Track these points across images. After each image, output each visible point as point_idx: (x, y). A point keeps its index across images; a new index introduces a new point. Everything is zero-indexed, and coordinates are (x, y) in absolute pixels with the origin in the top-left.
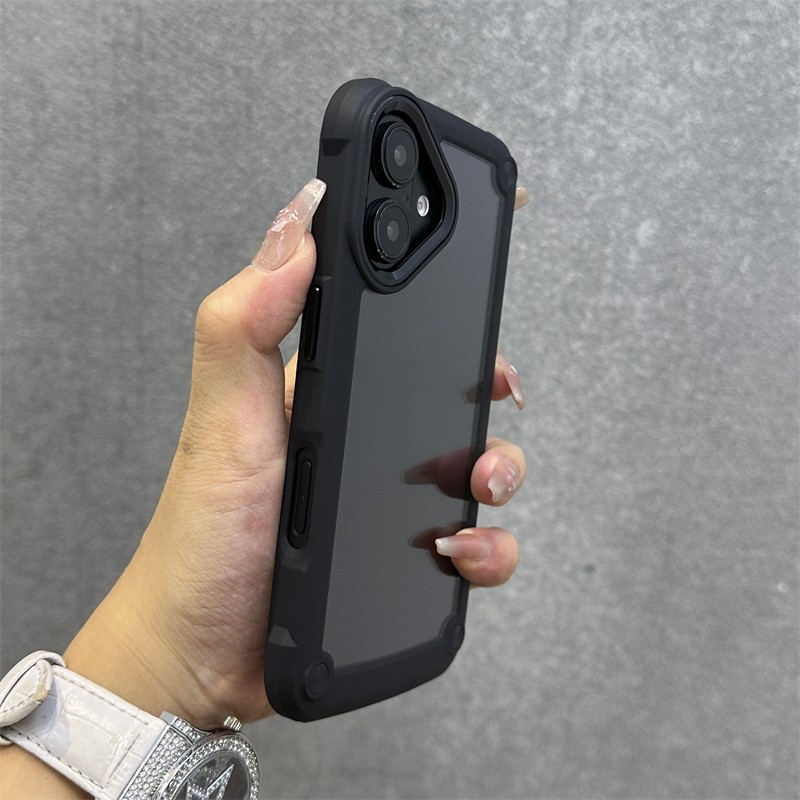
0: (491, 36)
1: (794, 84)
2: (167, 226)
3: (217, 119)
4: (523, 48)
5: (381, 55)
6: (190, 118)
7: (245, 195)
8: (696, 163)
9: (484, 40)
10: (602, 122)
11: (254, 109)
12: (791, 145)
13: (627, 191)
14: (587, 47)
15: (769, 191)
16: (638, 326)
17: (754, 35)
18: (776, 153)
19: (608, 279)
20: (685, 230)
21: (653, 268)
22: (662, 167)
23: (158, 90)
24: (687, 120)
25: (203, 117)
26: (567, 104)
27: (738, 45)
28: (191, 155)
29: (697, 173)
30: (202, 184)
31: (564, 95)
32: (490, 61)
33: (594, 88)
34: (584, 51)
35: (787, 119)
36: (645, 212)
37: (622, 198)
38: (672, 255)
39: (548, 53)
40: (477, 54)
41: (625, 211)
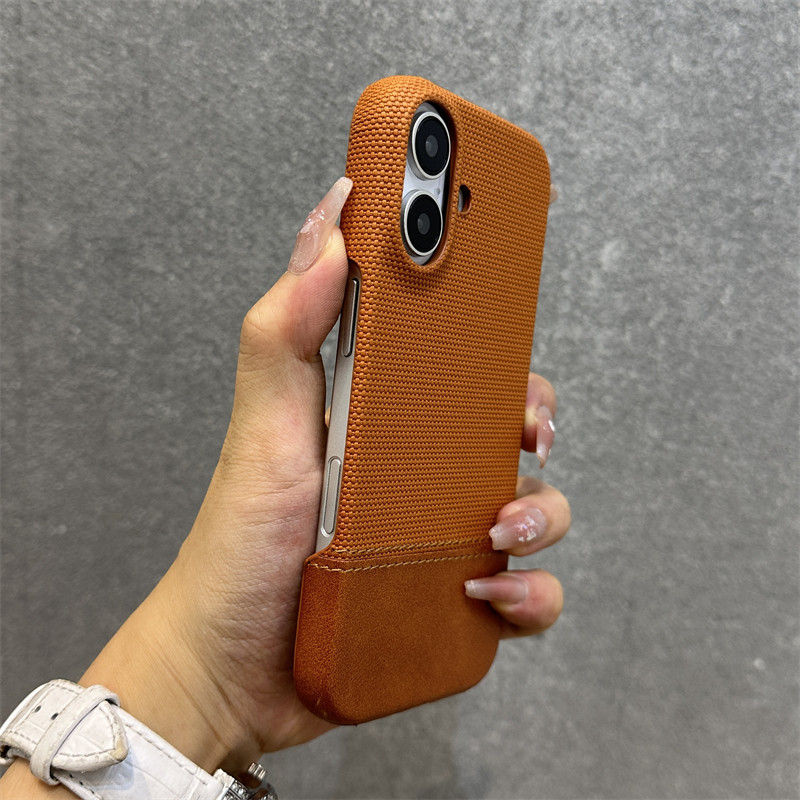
0: (431, 17)
1: (791, 87)
2: (50, 227)
3: (109, 106)
4: (469, 33)
5: (300, 36)
6: (77, 103)
7: (142, 194)
8: (672, 176)
9: (423, 23)
10: (562, 124)
11: (151, 94)
12: (786, 158)
13: (589, 205)
14: (545, 35)
15: (757, 211)
16: (600, 362)
17: (744, 27)
18: (767, 167)
19: (565, 308)
20: (658, 255)
21: (619, 296)
22: (632, 179)
23: (40, 70)
24: (661, 125)
25: (92, 102)
26: (521, 102)
27: (725, 38)
28: (78, 146)
29: (673, 187)
30: (91, 180)
31: (517, 90)
32: (430, 46)
33: (553, 83)
34: (541, 39)
35: (781, 128)
36: (610, 232)
37: (583, 214)
38: (641, 282)
39: (499, 40)
40: (416, 39)
41: (586, 230)
